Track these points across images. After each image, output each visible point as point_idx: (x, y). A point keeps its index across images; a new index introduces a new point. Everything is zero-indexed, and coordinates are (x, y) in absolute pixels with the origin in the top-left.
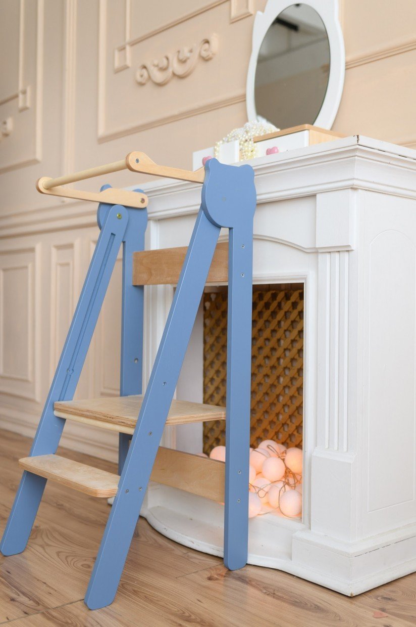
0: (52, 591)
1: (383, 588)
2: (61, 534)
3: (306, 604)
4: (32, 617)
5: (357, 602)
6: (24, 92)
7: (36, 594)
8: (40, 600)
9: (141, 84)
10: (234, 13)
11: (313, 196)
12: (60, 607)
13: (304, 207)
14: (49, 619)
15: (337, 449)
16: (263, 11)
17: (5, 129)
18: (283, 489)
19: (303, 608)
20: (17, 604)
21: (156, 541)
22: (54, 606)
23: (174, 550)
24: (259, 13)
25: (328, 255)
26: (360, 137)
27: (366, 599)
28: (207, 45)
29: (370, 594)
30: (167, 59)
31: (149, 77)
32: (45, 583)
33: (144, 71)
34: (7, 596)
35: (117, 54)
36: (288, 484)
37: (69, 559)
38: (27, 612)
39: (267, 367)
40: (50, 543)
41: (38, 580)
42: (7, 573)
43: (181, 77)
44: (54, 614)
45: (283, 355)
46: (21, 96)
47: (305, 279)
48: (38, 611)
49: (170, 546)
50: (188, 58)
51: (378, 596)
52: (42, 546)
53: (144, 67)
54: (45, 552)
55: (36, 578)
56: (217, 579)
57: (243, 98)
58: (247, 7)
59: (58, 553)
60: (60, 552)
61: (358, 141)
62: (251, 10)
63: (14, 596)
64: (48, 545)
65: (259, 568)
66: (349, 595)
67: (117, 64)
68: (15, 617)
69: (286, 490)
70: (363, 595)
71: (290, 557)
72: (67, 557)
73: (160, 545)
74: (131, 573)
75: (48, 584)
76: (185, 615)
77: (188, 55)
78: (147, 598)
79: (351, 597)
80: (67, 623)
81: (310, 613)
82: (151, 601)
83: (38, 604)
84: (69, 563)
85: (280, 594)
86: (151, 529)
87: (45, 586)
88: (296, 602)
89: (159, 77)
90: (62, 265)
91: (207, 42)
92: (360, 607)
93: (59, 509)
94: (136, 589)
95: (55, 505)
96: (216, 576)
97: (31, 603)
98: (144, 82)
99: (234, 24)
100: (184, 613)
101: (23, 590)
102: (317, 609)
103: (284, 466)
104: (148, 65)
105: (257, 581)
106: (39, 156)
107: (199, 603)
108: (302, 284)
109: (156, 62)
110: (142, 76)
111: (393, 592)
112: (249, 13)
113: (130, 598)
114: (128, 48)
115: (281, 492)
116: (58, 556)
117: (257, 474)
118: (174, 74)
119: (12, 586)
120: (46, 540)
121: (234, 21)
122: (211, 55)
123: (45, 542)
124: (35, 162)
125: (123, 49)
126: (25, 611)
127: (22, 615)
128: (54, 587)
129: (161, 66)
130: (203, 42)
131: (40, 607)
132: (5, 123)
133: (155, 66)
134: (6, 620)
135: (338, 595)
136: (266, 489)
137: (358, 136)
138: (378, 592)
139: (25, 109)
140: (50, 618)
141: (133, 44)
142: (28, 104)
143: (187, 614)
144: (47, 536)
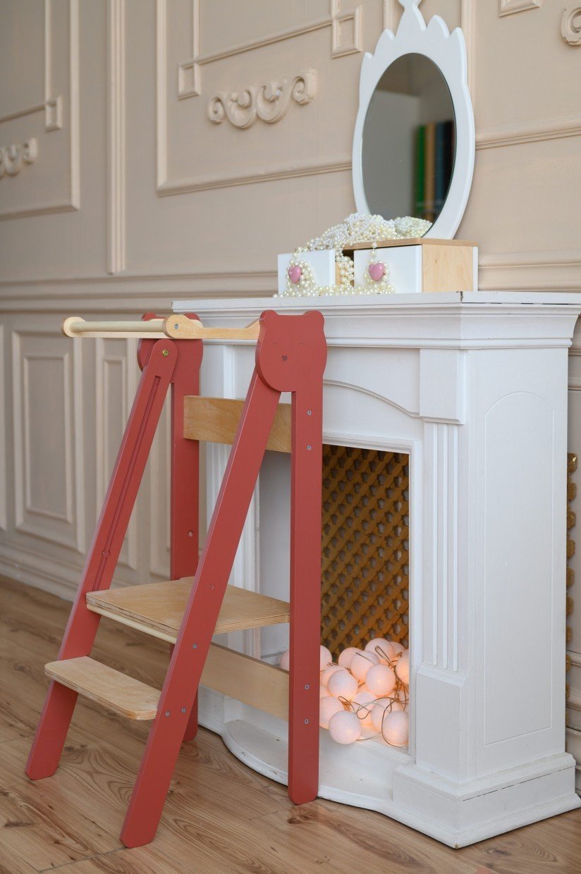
0: (102, 833)
1: (500, 838)
2: (113, 757)
3: (400, 856)
4: (79, 864)
5: (461, 856)
6: (53, 105)
7: (84, 835)
8: (88, 844)
9: (216, 124)
10: (336, 46)
11: (416, 350)
12: (111, 852)
13: (407, 360)
14: (99, 866)
15: (445, 667)
16: (373, 53)
17: (28, 154)
18: (389, 708)
19: (395, 861)
20: (62, 847)
21: (231, 769)
22: (105, 851)
23: (252, 782)
24: (368, 55)
25: (435, 426)
26: (464, 294)
27: (476, 853)
28: (301, 84)
29: (481, 846)
30: (249, 93)
31: (226, 116)
32: (94, 822)
33: (219, 105)
34: (51, 837)
35: (181, 73)
36: (397, 700)
37: (123, 791)
38: (75, 857)
39: (381, 537)
40: (100, 769)
41: (86, 818)
42: (49, 808)
43: (270, 123)
44: (105, 860)
45: (401, 523)
46: (48, 109)
47: (410, 450)
48: (87, 856)
49: (248, 776)
50: (277, 98)
51: (490, 849)
52: (90, 774)
53: (219, 100)
54: (94, 780)
55: (83, 816)
56: (299, 822)
57: (348, 166)
58: (353, 41)
59: (110, 783)
60: (111, 782)
61: (461, 299)
62: (359, 45)
63: (58, 837)
64: (98, 772)
65: (353, 808)
66: (454, 847)
67: (182, 88)
68: (61, 863)
69: (394, 709)
70: (473, 847)
71: (391, 795)
72: (120, 789)
73: (236, 775)
74: (196, 813)
75: (98, 824)
76: (255, 866)
77: (278, 93)
78: (213, 845)
79: (457, 850)
80: (119, 871)
81: (402, 867)
82: (217, 848)
83: (87, 848)
84: (123, 796)
85: (371, 843)
86: (226, 752)
87: (94, 825)
88: (388, 853)
89: (239, 117)
90: (111, 363)
91: (301, 80)
92: (465, 862)
93: (112, 720)
94: (201, 833)
95: (106, 714)
96: (298, 818)
97: (78, 846)
98: (218, 121)
99: (337, 60)
100: (253, 863)
101: (69, 830)
102: (412, 862)
103: (394, 677)
104: (224, 96)
105: (348, 825)
106: (76, 202)
107: (273, 851)
108: (407, 456)
109: (234, 96)
110: (216, 112)
111: (511, 843)
112: (356, 49)
113: (192, 844)
114: (196, 67)
115: (387, 713)
116: (110, 787)
117: (359, 686)
118: (258, 117)
119: (56, 825)
120: (95, 765)
121: (337, 56)
122: (307, 100)
123: (93, 768)
124: (70, 209)
125: (189, 67)
126: (72, 856)
127: (69, 861)
128: (103, 827)
129: (241, 103)
130: (295, 80)
131: (88, 852)
132: (26, 146)
133: (232, 100)
134: (51, 867)
135: (441, 847)
136: (369, 708)
137: (461, 293)
138: (492, 844)
139: (54, 129)
140: (101, 865)
141: (203, 63)
142: (60, 124)
143: (257, 865)
144: (96, 760)
